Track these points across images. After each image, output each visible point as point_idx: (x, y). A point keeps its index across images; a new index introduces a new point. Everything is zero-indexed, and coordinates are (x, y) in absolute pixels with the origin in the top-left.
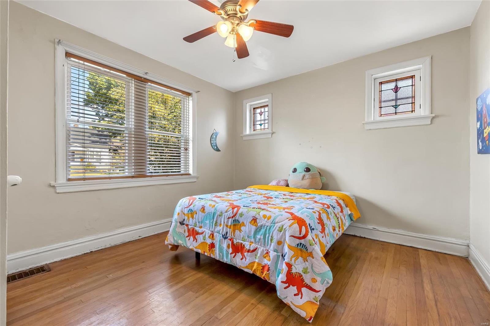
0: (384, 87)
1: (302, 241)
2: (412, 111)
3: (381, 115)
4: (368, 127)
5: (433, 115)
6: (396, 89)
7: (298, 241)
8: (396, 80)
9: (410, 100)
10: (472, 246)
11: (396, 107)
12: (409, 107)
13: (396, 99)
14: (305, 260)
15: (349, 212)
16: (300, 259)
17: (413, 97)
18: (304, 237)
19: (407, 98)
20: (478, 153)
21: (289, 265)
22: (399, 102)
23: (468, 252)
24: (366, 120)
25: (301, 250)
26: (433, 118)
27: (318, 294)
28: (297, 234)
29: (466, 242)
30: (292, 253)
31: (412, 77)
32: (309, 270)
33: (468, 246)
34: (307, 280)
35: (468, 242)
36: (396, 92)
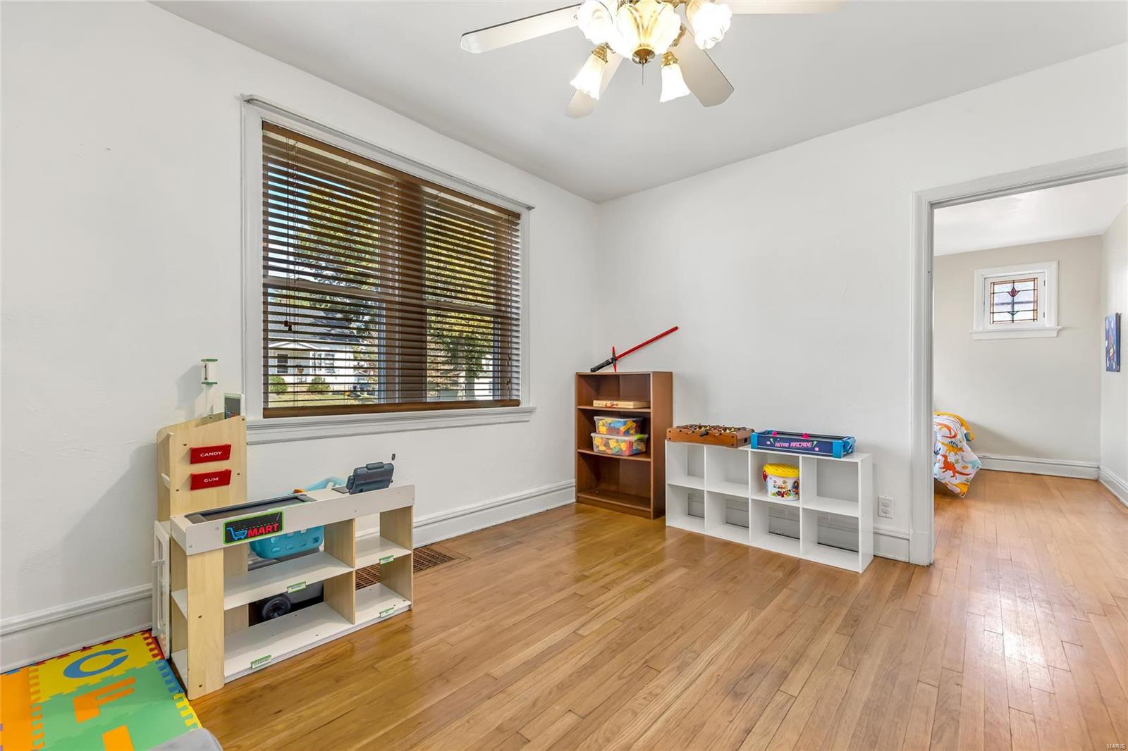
0: (997, 288)
1: (953, 440)
2: (1034, 320)
3: (993, 322)
4: (975, 337)
5: (1060, 327)
6: (1013, 293)
7: (950, 440)
8: (1014, 282)
9: (1031, 306)
10: (1101, 467)
11: (1013, 313)
12: (1030, 315)
13: (1013, 304)
14: (956, 454)
15: (965, 432)
16: (953, 453)
17: (1035, 302)
18: (954, 437)
19: (1027, 302)
20: (1107, 370)
21: (945, 456)
22: (1017, 307)
23: (1099, 474)
24: (974, 328)
25: (953, 446)
26: (1060, 330)
27: (969, 477)
28: (948, 435)
29: (1095, 464)
30: (946, 448)
31: (1034, 280)
32: (960, 461)
33: (1098, 468)
34: (958, 467)
35: (1098, 463)
36: (1013, 296)
